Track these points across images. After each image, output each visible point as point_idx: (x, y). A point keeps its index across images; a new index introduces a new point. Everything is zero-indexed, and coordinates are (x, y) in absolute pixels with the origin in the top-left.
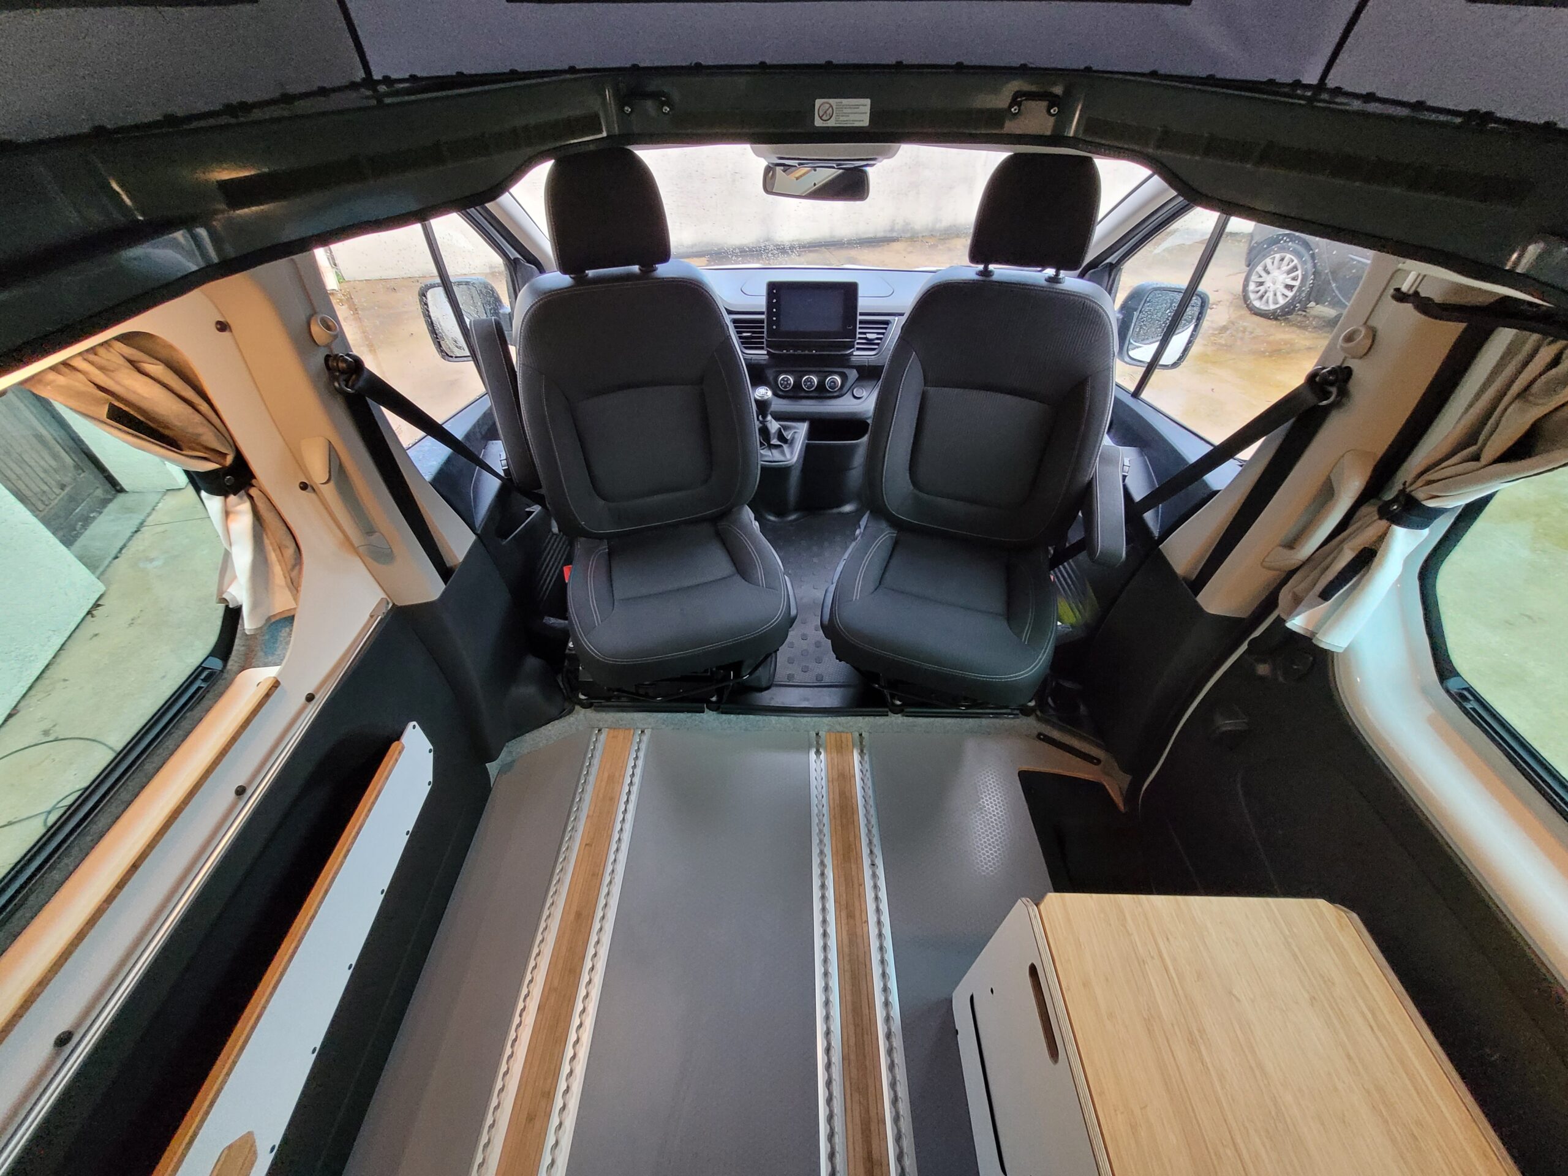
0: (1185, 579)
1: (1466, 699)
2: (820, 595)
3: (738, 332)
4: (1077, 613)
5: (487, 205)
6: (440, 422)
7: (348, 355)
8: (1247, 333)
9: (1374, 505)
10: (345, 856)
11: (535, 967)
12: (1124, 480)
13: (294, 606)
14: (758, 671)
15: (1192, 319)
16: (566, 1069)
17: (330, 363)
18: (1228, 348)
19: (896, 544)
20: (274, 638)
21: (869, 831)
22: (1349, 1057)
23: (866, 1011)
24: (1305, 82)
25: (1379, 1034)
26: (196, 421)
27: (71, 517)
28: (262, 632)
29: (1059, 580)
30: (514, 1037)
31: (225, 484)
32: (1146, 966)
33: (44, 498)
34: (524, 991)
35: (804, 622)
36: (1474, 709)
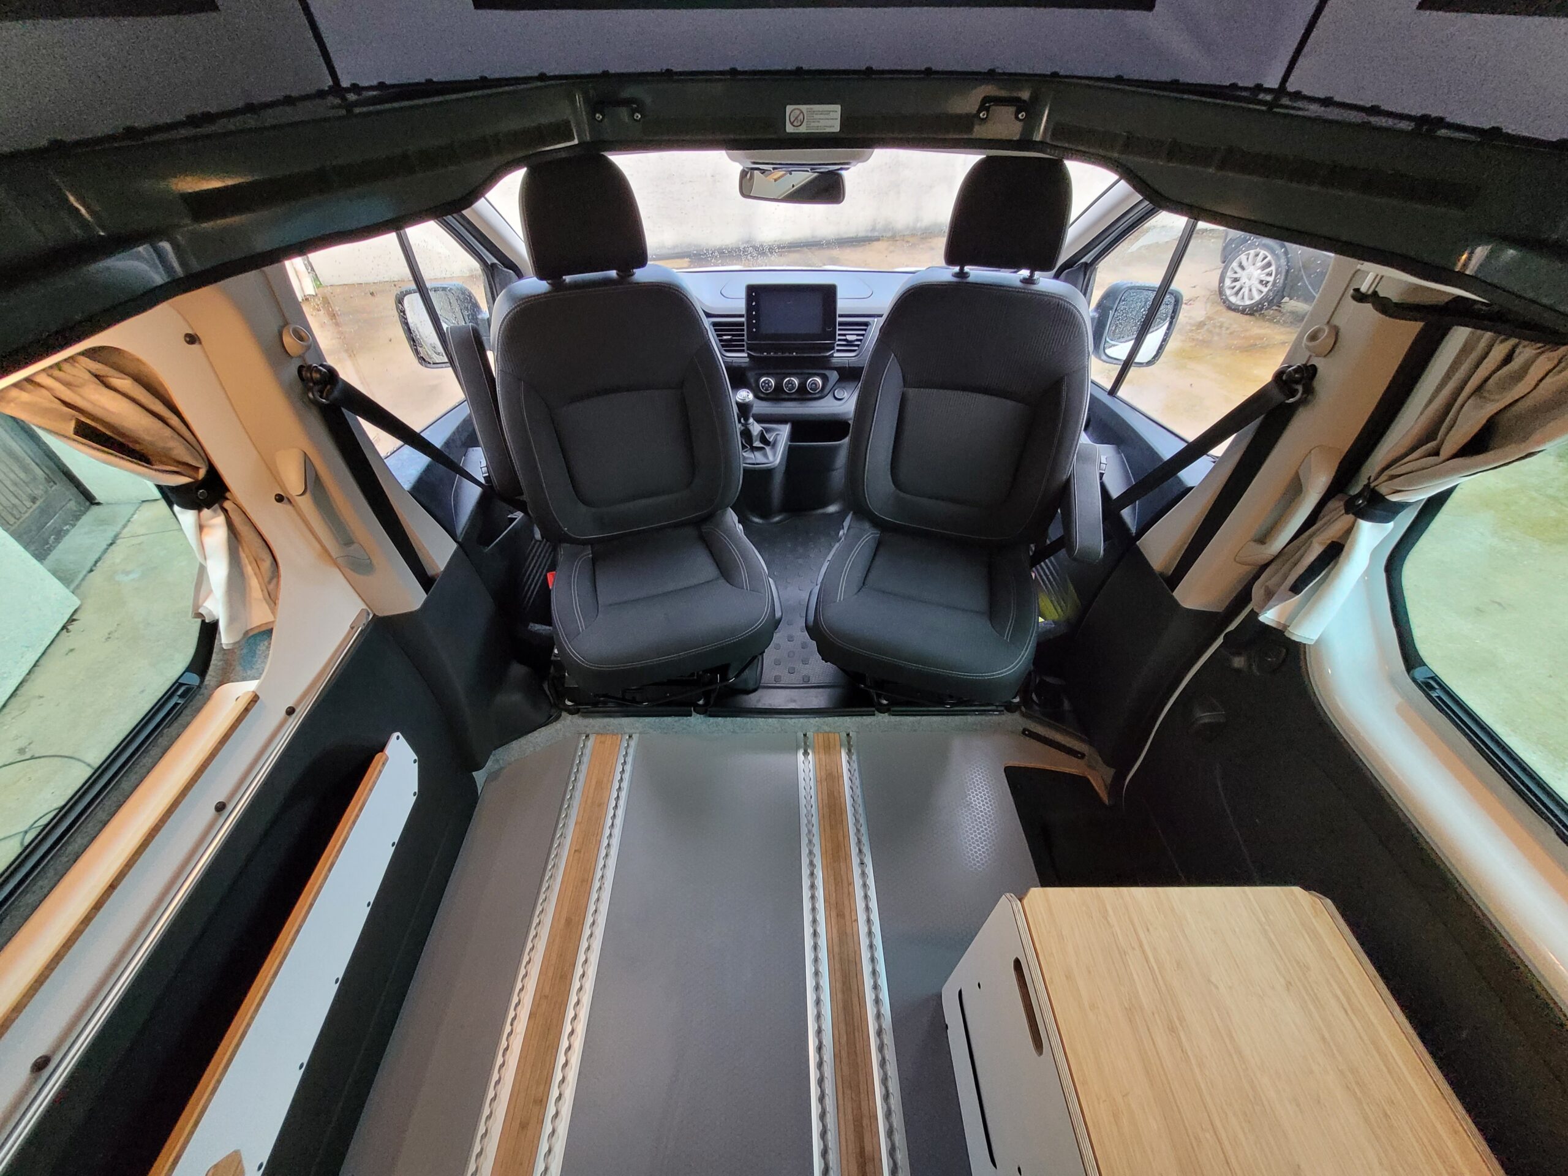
0: (1161, 574)
1: (1432, 688)
2: (805, 596)
3: (718, 335)
4: (1060, 610)
5: (464, 212)
6: (417, 429)
7: (322, 365)
8: (1224, 329)
9: (1340, 500)
10: (330, 870)
11: (526, 975)
12: (1101, 478)
13: (271, 619)
14: (745, 673)
15: (1167, 317)
16: (558, 1076)
17: (304, 373)
18: (1205, 343)
19: (879, 545)
20: (253, 653)
21: (858, 830)
22: (1323, 1039)
23: (856, 1009)
24: (1266, 85)
25: (1353, 1017)
26: (166, 435)
27: (44, 530)
28: (240, 647)
29: (1041, 576)
30: (505, 1046)
31: (198, 497)
32: (1127, 956)
33: (15, 512)
34: (515, 1000)
35: (790, 623)
36: (1439, 697)
